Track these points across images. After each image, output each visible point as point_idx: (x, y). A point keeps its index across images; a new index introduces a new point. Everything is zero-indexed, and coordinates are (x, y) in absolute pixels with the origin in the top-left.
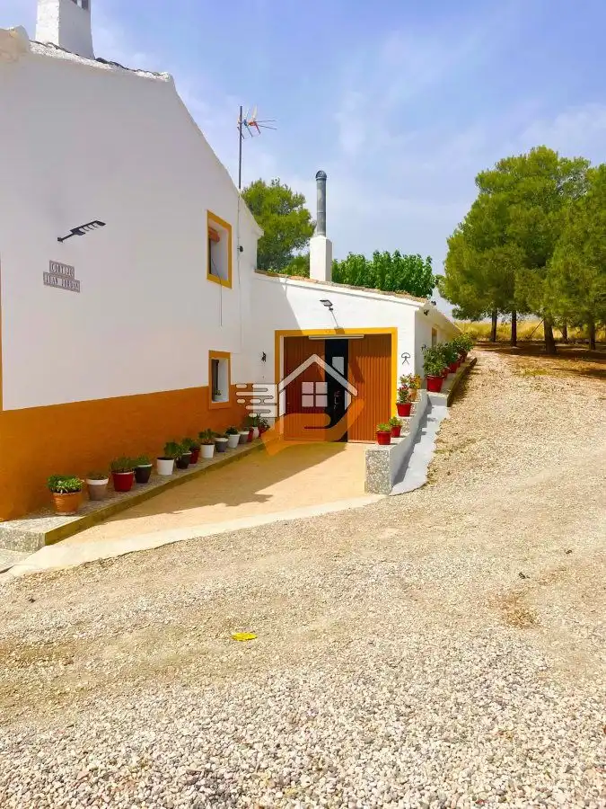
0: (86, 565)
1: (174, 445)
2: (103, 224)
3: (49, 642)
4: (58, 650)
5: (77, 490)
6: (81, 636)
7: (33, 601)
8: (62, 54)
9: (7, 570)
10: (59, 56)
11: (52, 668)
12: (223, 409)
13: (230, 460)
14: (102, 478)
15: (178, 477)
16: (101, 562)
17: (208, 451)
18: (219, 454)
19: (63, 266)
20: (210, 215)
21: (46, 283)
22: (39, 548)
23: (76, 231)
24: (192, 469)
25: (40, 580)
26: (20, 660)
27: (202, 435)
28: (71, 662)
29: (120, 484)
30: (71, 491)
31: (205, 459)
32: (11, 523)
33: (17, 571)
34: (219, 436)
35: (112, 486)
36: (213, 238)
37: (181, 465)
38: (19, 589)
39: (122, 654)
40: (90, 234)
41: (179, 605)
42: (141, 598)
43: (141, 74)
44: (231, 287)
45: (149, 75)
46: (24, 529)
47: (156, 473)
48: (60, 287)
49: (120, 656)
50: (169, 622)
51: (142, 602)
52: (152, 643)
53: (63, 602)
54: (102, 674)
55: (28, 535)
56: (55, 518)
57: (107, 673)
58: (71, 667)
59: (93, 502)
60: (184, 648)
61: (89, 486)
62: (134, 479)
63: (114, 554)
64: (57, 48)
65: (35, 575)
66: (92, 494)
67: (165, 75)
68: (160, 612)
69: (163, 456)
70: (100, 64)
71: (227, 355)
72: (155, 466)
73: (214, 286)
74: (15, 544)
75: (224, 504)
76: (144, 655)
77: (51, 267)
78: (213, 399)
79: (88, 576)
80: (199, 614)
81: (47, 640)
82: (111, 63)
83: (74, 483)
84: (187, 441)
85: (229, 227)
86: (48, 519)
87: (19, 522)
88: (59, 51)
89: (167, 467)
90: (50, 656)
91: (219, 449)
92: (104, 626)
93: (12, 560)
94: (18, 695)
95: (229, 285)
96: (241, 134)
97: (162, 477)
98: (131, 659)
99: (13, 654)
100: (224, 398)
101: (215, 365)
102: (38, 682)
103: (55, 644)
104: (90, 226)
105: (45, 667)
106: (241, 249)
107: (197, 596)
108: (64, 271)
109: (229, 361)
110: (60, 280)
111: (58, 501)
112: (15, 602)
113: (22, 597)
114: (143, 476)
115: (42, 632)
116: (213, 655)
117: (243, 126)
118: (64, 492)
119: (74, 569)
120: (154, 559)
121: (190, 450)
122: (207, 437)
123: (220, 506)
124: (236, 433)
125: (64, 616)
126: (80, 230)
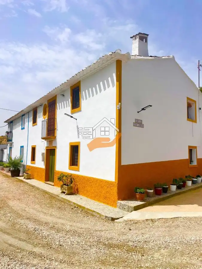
0: (147, 220)
1: (176, 180)
2: (151, 106)
3: (136, 246)
4: (139, 250)
5: (143, 193)
6: (146, 247)
7: (130, 230)
8: (139, 57)
9: (122, 217)
10: (139, 58)
11: (137, 256)
12: (194, 167)
13: (198, 188)
14: (151, 190)
15: (178, 192)
16: (152, 220)
17: (189, 183)
18: (193, 185)
19: (139, 120)
20: (188, 98)
21: (134, 126)
22: (132, 211)
23: (143, 109)
24: (183, 190)
25: (132, 223)
26: (127, 250)
27: (186, 177)
28: (143, 256)
29: (157, 193)
30: (141, 193)
31: (188, 186)
32: (123, 201)
33: (125, 218)
34: (193, 178)
35: (154, 193)
36: (189, 106)
37: (179, 188)
38: (126, 225)
39: (161, 257)
40: (147, 110)
41: (181, 243)
42: (167, 237)
43: (163, 58)
44: (196, 123)
45: (166, 57)
46: (127, 204)
47: (170, 190)
48: (138, 127)
49: (160, 257)
50: (178, 249)
51: (168, 239)
52: (172, 255)
53: (140, 232)
54: (154, 263)
55: (129, 206)
56: (137, 202)
57: (156, 263)
58: (143, 257)
59: (149, 198)
60: (184, 260)
61: (147, 192)
62: (162, 191)
63: (157, 218)
64: (138, 56)
65: (131, 221)
66: (148, 195)
67: (171, 56)
68: (174, 244)
69: (172, 184)
70: (151, 58)
71: (196, 147)
72: (169, 187)
73: (190, 123)
74: (125, 209)
75: (197, 205)
76: (169, 260)
77: (135, 121)
78: (190, 163)
79: (147, 224)
80: (190, 248)
81: (135, 245)
82: (154, 57)
83: (142, 190)
84: (181, 179)
85: (195, 102)
86: (134, 202)
87: (126, 201)
88: (139, 56)
89: (174, 188)
90: (136, 252)
91: (194, 183)
92: (154, 245)
93: (123, 214)
94: (126, 263)
95: (196, 122)
96: (199, 70)
97: (173, 191)
98: (164, 260)
99: (125, 248)
100: (195, 163)
101: (191, 151)
102: (133, 260)
103: (138, 247)
104: (148, 107)
105: (135, 255)
106: (200, 109)
107: (189, 241)
108: (139, 122)
109: (196, 150)
110: (138, 125)
111: (138, 196)
112: (125, 229)
113: (127, 228)
114: (165, 190)
115: (134, 242)
116: (196, 266)
117: (200, 66)
118: (139, 193)
119: (143, 221)
120: (171, 222)
121: (182, 182)
122: (189, 178)
123: (196, 206)
124: (200, 177)
125: (140, 238)
126: (145, 108)
